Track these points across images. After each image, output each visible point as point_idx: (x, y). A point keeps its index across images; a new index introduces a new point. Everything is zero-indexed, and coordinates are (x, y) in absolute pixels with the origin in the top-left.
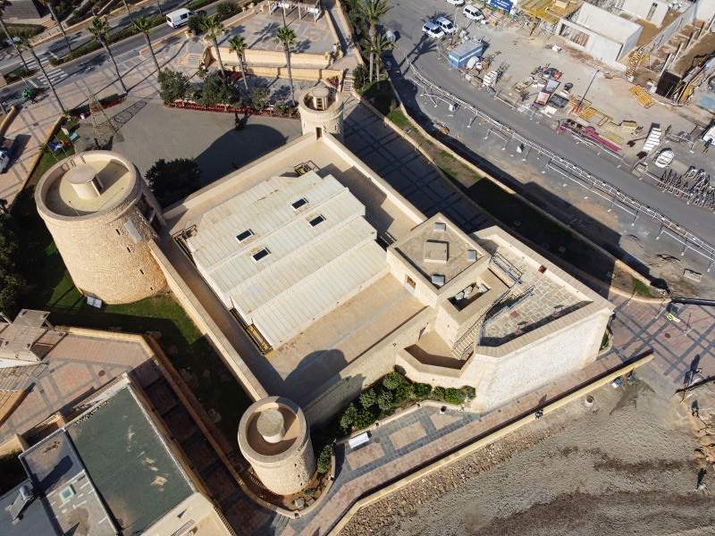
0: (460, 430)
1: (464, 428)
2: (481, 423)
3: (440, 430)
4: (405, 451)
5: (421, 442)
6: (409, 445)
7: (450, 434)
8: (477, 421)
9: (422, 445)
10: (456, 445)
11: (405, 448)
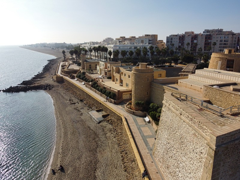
0: (145, 145)
1: (145, 147)
2: (146, 153)
3: (146, 139)
4: (139, 129)
5: (142, 133)
6: (141, 130)
7: (143, 142)
8: (148, 152)
9: (140, 133)
10: (137, 142)
11: (141, 129)
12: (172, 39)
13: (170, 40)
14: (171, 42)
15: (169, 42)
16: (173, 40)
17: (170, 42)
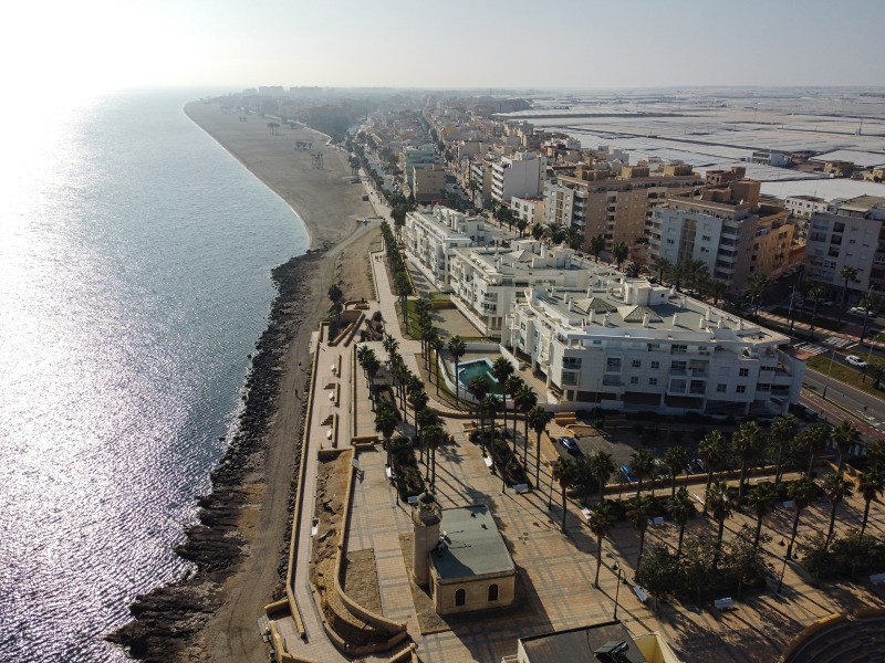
12: (840, 228)
13: (830, 233)
14: (836, 241)
15: (823, 240)
16: (846, 236)
17: (829, 238)
